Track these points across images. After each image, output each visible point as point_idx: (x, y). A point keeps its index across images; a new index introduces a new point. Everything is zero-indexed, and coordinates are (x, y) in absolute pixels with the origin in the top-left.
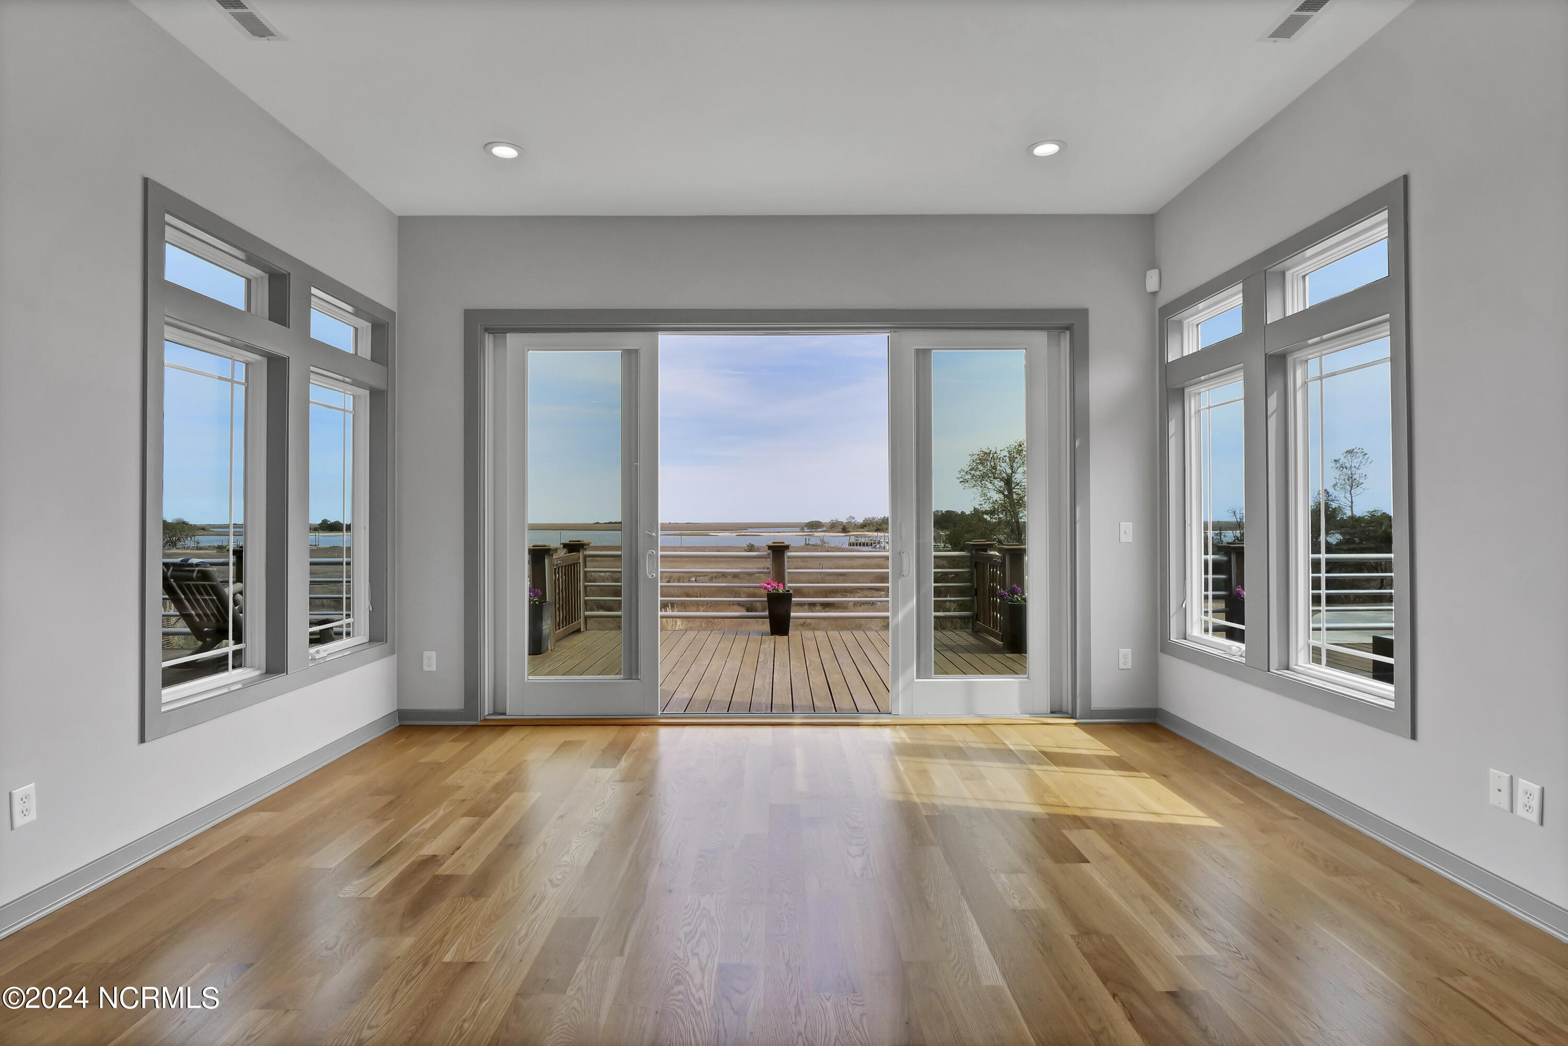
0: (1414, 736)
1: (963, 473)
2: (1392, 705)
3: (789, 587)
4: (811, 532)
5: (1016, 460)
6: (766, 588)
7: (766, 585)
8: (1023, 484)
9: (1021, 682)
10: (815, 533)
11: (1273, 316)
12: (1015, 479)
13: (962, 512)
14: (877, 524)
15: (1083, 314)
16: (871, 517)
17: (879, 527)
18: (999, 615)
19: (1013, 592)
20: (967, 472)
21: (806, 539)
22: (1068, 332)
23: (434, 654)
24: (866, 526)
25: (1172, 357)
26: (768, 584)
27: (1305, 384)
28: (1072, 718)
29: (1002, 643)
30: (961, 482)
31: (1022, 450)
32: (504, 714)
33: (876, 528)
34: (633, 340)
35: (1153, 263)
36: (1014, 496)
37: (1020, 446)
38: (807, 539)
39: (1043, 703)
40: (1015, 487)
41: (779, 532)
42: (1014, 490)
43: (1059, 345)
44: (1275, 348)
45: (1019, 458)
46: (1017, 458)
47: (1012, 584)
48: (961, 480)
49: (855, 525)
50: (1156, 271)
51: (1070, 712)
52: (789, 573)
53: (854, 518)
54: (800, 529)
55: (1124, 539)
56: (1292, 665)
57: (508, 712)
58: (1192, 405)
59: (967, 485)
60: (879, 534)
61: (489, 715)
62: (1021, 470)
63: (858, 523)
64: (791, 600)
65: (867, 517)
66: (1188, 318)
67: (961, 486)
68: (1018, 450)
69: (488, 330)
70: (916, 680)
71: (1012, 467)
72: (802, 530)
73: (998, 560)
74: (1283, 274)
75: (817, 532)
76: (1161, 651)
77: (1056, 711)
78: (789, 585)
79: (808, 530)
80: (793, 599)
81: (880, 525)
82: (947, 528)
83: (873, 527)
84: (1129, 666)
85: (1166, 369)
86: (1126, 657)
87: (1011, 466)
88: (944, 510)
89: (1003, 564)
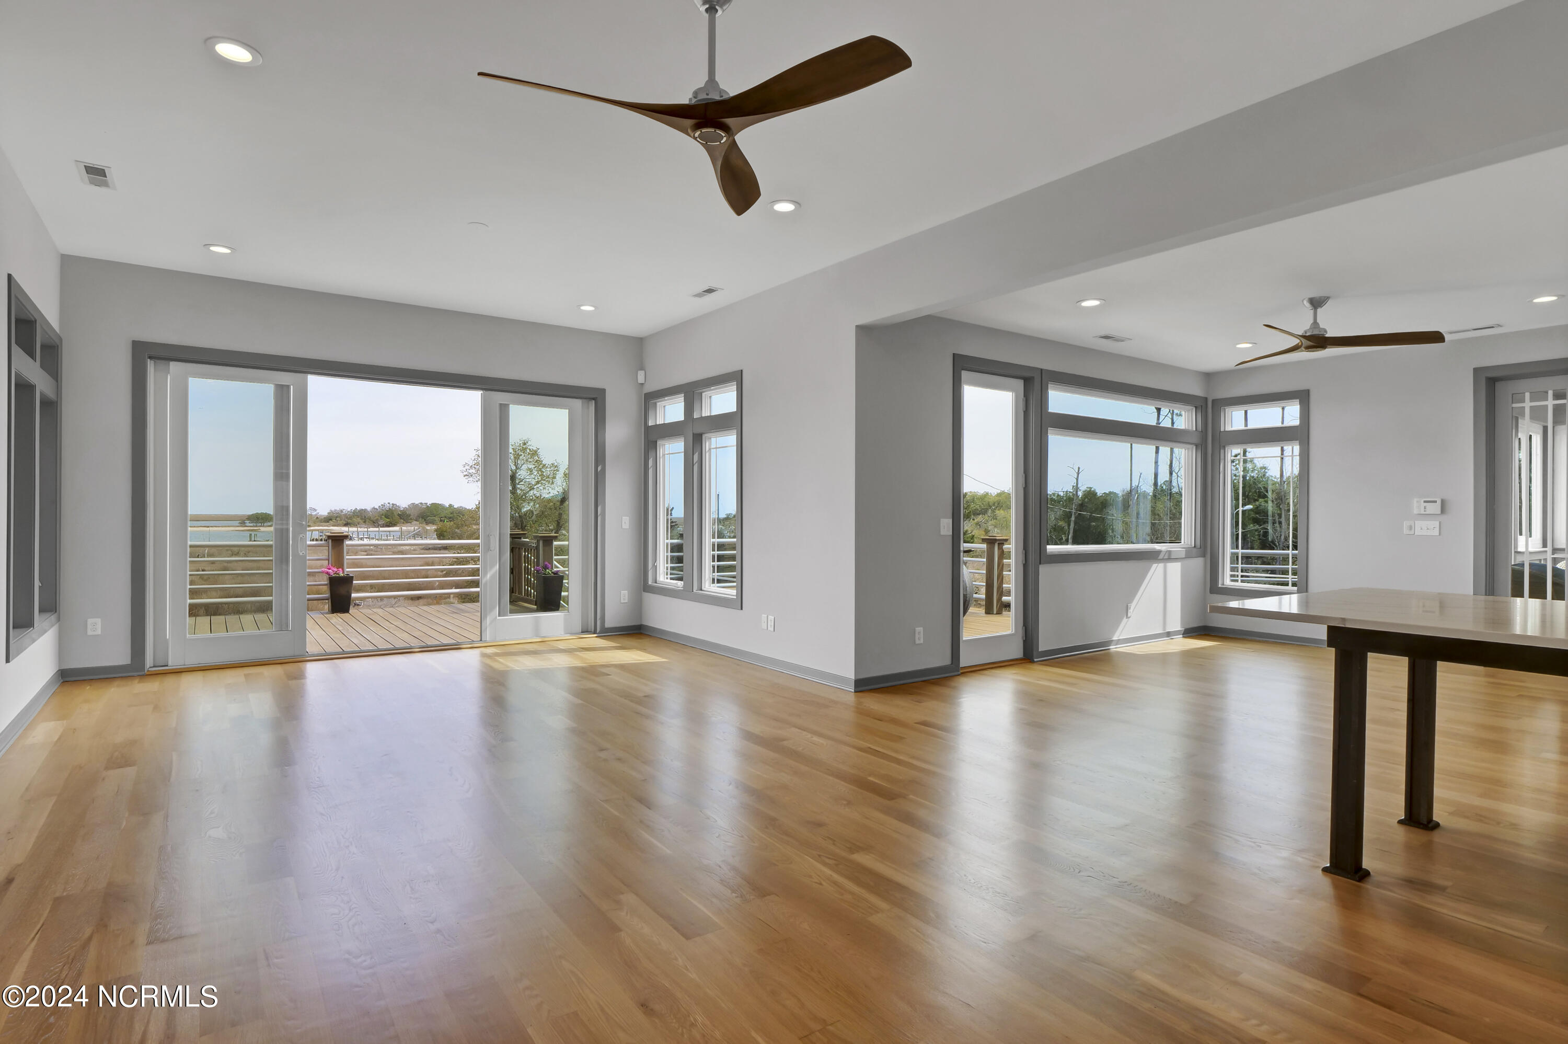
0: (742, 609)
1: (467, 467)
2: (735, 597)
3: (347, 572)
4: (256, 526)
5: (521, 457)
6: (327, 573)
7: (328, 570)
8: (528, 480)
9: (565, 615)
10: (261, 528)
11: (696, 416)
12: (519, 475)
13: (450, 506)
14: (347, 518)
15: (603, 391)
16: (338, 509)
17: (349, 521)
18: (529, 588)
19: (546, 567)
20: (471, 466)
21: (251, 535)
22: (594, 401)
23: (99, 621)
24: (331, 520)
25: (651, 423)
26: (329, 569)
27: (710, 449)
28: (594, 633)
29: (536, 607)
30: (465, 476)
31: (526, 448)
32: (167, 666)
33: (345, 522)
34: (285, 378)
35: (642, 368)
36: (518, 491)
37: (525, 444)
38: (253, 535)
39: (577, 626)
40: (519, 482)
41: (208, 527)
42: (519, 486)
43: (588, 408)
44: (698, 431)
45: (523, 456)
46: (521, 455)
47: (544, 562)
48: (465, 473)
49: (317, 518)
50: (643, 372)
51: (593, 630)
52: (347, 559)
53: (315, 510)
54: (240, 523)
55: (624, 527)
56: (703, 588)
57: (170, 663)
58: (660, 452)
59: (471, 479)
60: (351, 529)
61: (150, 667)
62: (524, 467)
63: (321, 516)
64: (352, 582)
65: (333, 509)
66: (659, 402)
67: (465, 480)
68: (523, 447)
69: (150, 358)
70: (498, 618)
71: (516, 465)
72: (243, 523)
73: (533, 545)
74: (701, 394)
75: (263, 526)
76: (644, 591)
77: (585, 631)
78: (347, 570)
79: (252, 525)
80: (354, 582)
81: (351, 518)
82: (433, 523)
83: (341, 520)
84: (626, 601)
85: (648, 429)
86: (625, 596)
87: (515, 463)
88: (429, 502)
89: (537, 548)
